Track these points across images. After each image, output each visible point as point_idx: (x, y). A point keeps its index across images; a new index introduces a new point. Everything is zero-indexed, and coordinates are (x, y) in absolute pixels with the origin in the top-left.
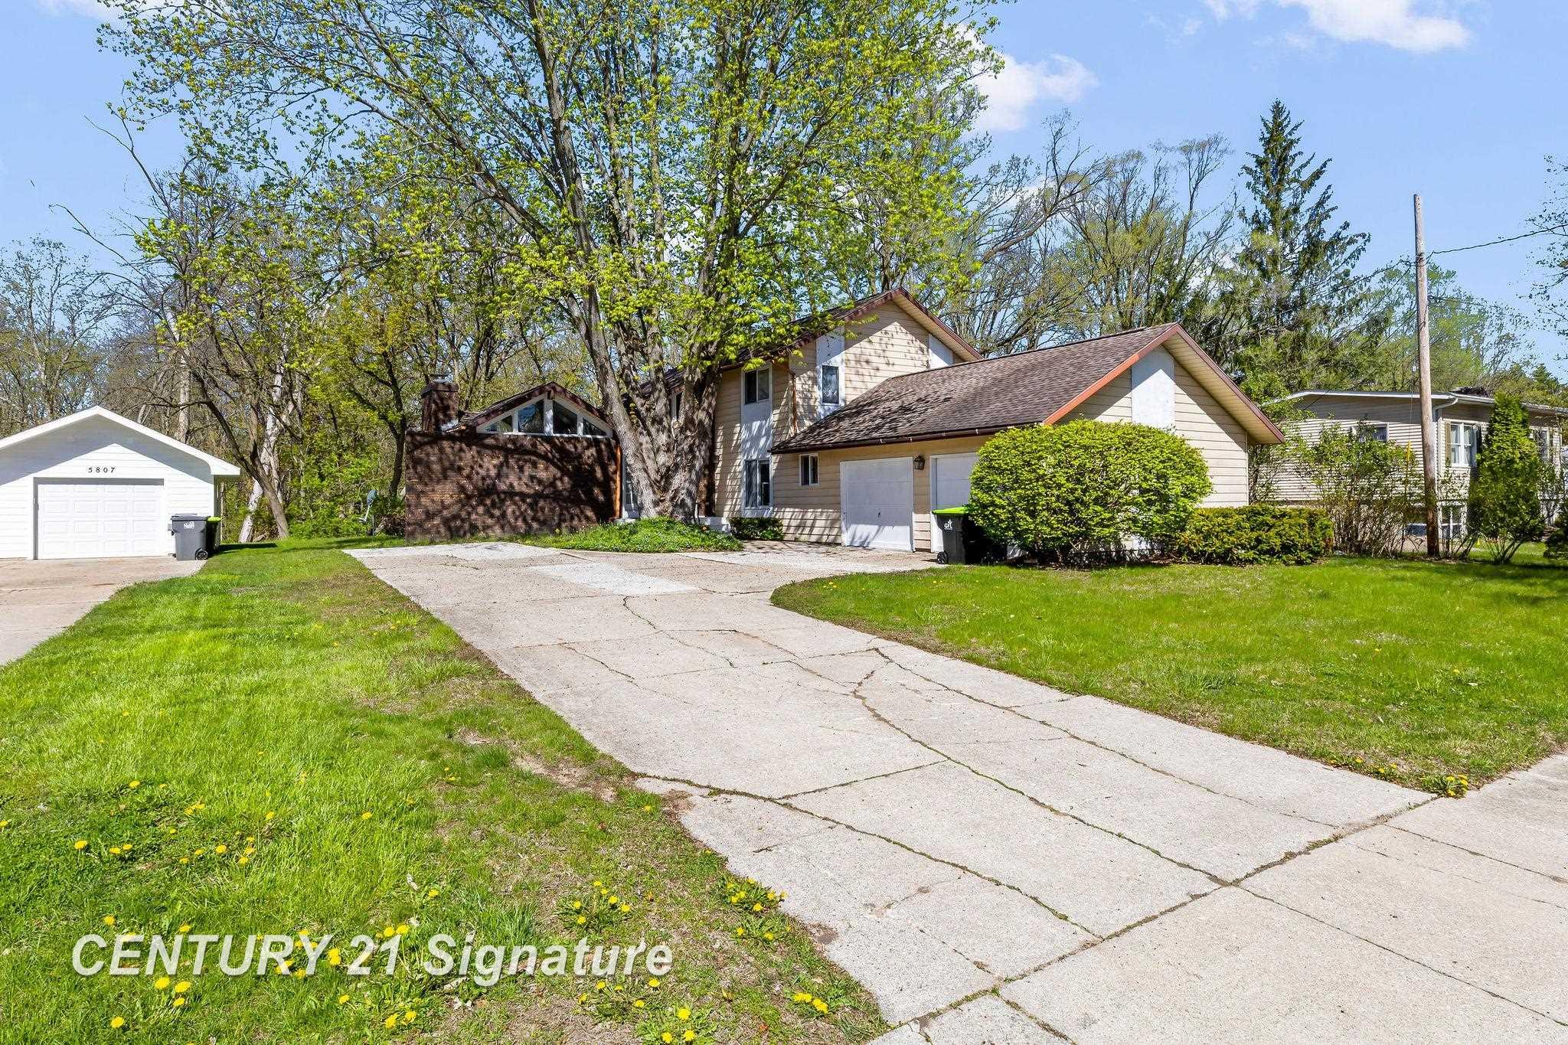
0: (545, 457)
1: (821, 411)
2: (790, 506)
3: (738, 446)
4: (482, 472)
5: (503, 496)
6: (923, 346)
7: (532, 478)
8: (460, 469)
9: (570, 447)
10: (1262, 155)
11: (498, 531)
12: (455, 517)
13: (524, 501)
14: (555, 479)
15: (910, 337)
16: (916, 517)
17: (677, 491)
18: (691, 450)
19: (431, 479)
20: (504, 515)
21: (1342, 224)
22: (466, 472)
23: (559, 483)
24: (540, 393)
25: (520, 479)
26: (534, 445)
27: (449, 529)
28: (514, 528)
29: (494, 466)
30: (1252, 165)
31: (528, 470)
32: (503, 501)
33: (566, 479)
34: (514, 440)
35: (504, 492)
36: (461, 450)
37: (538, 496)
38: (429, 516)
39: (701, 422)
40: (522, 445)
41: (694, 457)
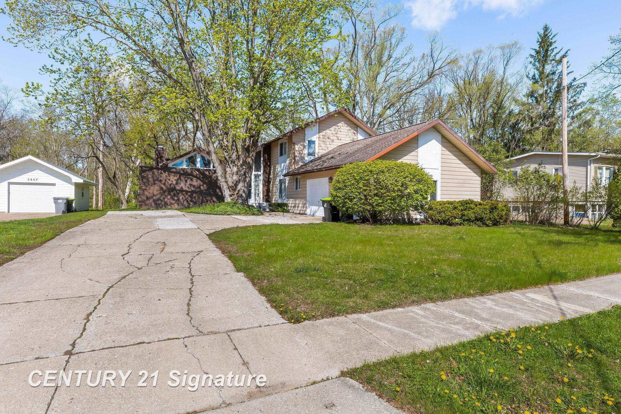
0: (196, 177)
1: (307, 159)
2: (292, 198)
3: (277, 174)
4: (170, 182)
5: (178, 192)
6: (355, 132)
7: (191, 185)
8: (161, 181)
9: (207, 173)
10: (538, 49)
11: (176, 206)
12: (158, 200)
13: (187, 194)
14: (200, 185)
15: (349, 128)
17: (239, 191)
18: (245, 174)
19: (149, 185)
20: (178, 199)
21: (573, 78)
22: (163, 182)
23: (202, 187)
24: (194, 151)
25: (185, 185)
26: (192, 172)
27: (156, 204)
28: (183, 205)
29: (175, 180)
30: (534, 53)
31: (189, 182)
32: (178, 194)
33: (205, 186)
34: (183, 170)
35: (179, 190)
36: (161, 173)
37: (192, 192)
38: (148, 198)
39: (249, 163)
40: (187, 172)
41: (246, 177)
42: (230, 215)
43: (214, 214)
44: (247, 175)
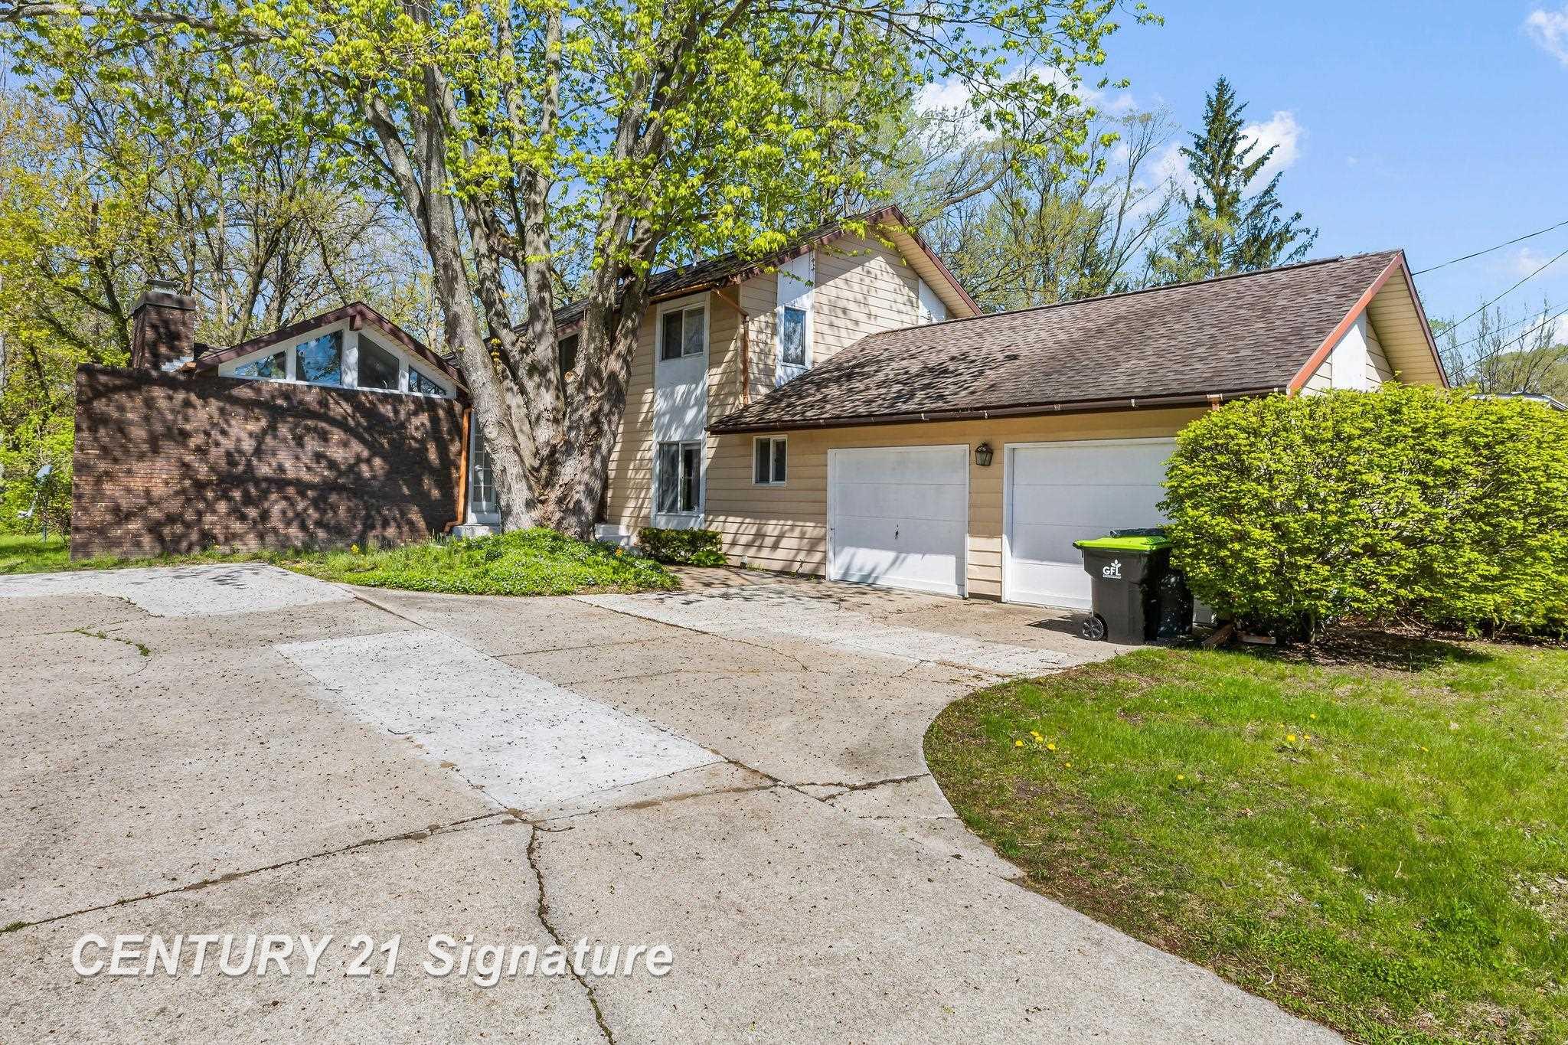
0: (342, 424)
1: (783, 374)
2: (736, 514)
3: (648, 422)
4: (227, 444)
5: (264, 485)
6: (912, 294)
7: (319, 457)
8: (185, 435)
9: (387, 410)
10: (1205, 135)
11: (253, 543)
12: (171, 519)
13: (303, 495)
14: (359, 459)
15: (897, 280)
16: (970, 542)
17: (569, 486)
18: (595, 419)
19: (126, 451)
20: (265, 516)
21: (1293, 215)
22: (195, 441)
23: (364, 467)
24: (338, 319)
25: (297, 458)
26: (323, 403)
27: (160, 539)
28: (284, 544)
29: (251, 435)
31: (312, 444)
32: (264, 494)
33: (377, 462)
34: (287, 393)
35: (266, 479)
36: (187, 404)
37: (327, 488)
38: (121, 516)
39: (613, 376)
40: (301, 402)
41: (600, 432)
42: (566, 593)
43: (498, 593)
44: (606, 427)
